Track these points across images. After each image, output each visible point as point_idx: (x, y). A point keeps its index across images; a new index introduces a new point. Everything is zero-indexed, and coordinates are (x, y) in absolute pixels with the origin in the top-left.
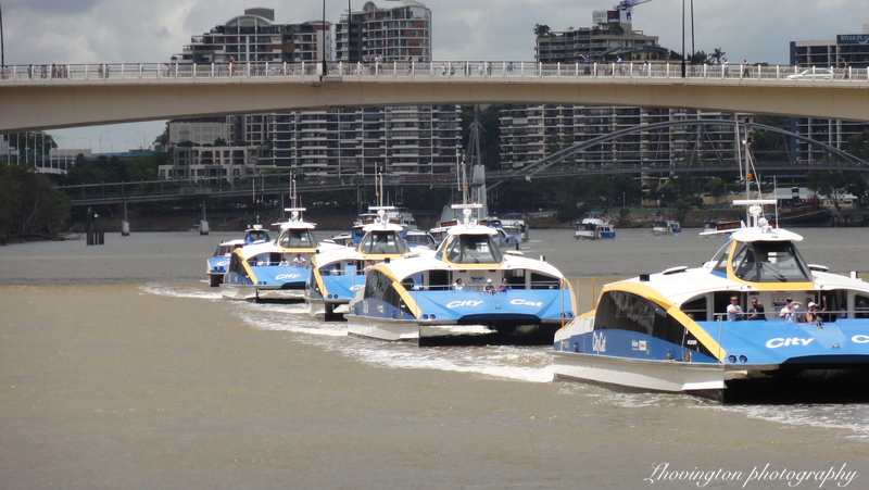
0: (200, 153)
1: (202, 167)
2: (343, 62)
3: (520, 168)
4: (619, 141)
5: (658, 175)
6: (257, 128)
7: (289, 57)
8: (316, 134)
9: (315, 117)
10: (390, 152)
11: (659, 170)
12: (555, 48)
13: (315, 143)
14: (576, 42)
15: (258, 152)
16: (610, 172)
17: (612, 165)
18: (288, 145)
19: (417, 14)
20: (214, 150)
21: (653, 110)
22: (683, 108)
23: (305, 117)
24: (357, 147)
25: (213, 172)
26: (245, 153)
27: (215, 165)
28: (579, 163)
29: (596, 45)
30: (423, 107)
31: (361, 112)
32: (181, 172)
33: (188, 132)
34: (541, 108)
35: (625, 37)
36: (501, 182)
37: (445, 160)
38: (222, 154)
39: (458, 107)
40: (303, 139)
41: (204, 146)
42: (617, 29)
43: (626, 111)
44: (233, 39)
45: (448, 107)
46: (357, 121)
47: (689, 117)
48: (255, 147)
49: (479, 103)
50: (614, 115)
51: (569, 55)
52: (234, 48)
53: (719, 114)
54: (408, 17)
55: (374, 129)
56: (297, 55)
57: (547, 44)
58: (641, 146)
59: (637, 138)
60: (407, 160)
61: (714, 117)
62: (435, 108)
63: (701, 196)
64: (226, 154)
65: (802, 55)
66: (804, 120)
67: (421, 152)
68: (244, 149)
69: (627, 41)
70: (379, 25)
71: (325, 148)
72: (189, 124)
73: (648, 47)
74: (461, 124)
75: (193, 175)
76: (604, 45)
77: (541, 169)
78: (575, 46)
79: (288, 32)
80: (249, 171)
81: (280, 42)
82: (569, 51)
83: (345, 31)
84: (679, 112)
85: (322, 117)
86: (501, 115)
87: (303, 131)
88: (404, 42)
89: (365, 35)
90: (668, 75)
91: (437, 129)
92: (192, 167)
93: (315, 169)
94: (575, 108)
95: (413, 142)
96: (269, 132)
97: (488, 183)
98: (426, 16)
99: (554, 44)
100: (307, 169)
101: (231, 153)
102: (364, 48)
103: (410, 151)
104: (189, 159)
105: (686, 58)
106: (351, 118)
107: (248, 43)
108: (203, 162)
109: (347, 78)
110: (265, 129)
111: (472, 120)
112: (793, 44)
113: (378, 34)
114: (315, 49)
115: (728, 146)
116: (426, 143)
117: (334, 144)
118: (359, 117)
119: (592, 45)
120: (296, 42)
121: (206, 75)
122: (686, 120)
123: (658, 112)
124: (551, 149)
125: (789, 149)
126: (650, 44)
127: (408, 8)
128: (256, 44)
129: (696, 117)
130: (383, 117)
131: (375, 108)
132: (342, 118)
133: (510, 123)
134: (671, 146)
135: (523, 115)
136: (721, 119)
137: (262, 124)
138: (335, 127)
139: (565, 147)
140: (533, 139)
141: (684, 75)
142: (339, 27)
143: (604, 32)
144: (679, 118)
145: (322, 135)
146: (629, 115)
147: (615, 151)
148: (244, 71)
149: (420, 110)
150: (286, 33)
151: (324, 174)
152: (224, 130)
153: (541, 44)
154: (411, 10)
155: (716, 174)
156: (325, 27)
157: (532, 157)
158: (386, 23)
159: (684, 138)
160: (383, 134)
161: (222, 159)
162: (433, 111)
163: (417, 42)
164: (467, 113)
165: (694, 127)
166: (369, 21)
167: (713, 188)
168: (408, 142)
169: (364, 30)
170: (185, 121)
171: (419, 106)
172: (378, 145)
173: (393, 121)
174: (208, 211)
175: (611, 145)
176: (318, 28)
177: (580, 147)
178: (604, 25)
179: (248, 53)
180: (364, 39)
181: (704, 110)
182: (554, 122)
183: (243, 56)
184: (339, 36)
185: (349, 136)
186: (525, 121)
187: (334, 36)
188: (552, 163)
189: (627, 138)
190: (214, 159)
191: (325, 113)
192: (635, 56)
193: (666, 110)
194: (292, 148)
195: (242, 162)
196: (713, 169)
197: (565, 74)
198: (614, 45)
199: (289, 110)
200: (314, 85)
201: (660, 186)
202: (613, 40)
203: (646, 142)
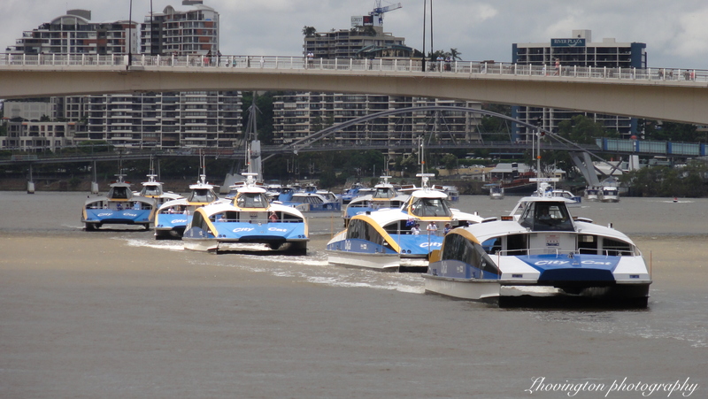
0: (29, 127)
1: (30, 138)
2: (145, 54)
3: (290, 143)
4: (371, 122)
5: (402, 151)
6: (76, 107)
7: (102, 50)
8: (123, 113)
9: (123, 99)
10: (183, 129)
11: (403, 147)
12: (320, 46)
13: (123, 121)
14: (337, 41)
15: (76, 127)
16: (363, 148)
17: (364, 143)
18: (100, 121)
19: (208, 16)
20: (39, 124)
21: (399, 98)
22: (424, 97)
23: (115, 99)
24: (157, 125)
25: (39, 143)
26: (65, 127)
27: (41, 137)
28: (338, 140)
29: (354, 44)
30: (211, 93)
31: (161, 96)
32: (13, 142)
33: (19, 110)
34: (307, 95)
35: (377, 38)
36: (273, 155)
37: (228, 136)
38: (46, 128)
39: (239, 92)
40: (113, 117)
41: (32, 121)
42: (370, 31)
43: (377, 98)
44: (57, 35)
45: (232, 93)
46: (157, 103)
47: (428, 104)
48: (73, 123)
49: (257, 90)
50: (367, 102)
51: (331, 52)
52: (58, 42)
53: (453, 102)
54: (200, 19)
55: (170, 110)
56: (109, 48)
57: (313, 42)
58: (389, 127)
59: (385, 120)
60: (197, 135)
61: (449, 104)
62: (220, 93)
63: (438, 169)
64: (50, 128)
65: (522, 55)
66: (523, 108)
67: (209, 129)
68: (64, 124)
69: (379, 41)
70: (176, 25)
71: (131, 124)
72: (19, 104)
73: (396, 46)
74: (242, 107)
75: (22, 144)
76: (360, 44)
77: (306, 144)
78: (336, 45)
79: (102, 29)
80: (69, 143)
81: (95, 38)
82: (331, 49)
83: (148, 29)
84: (420, 100)
85: (128, 99)
86: (275, 100)
87: (113, 110)
88: (196, 39)
89: (165, 33)
90: (410, 69)
91: (222, 110)
92: (22, 138)
93: (122, 142)
94: (335, 95)
95: (202, 121)
96: (85, 111)
97: (263, 155)
98: (215, 19)
99: (318, 42)
100: (115, 142)
101: (54, 127)
102: (164, 44)
103: (200, 128)
104: (20, 132)
105: (426, 55)
106: (152, 100)
107: (69, 38)
108: (31, 135)
109: (148, 68)
110: (82, 108)
111: (251, 104)
112: (514, 46)
113: (176, 32)
114: (124, 44)
115: (460, 128)
116: (212, 122)
117: (138, 121)
118: (159, 99)
119: (350, 44)
120: (109, 38)
121: (34, 63)
122: (426, 106)
123: (403, 100)
124: (315, 129)
125: (510, 131)
126: (398, 44)
127: (200, 11)
128: (76, 39)
129: (434, 104)
130: (178, 100)
131: (172, 93)
132: (145, 100)
133: (281, 107)
134: (413, 127)
135: (292, 100)
136: (454, 106)
137: (79, 105)
138: (138, 107)
139: (326, 127)
140: (300, 120)
141: (423, 70)
142: (144, 26)
143: (360, 34)
144: (420, 104)
145: (128, 114)
146: (380, 102)
147: (367, 131)
148: (65, 61)
149: (208, 95)
150: (101, 30)
151: (129, 146)
152: (48, 109)
153: (309, 42)
154: (203, 13)
155: (450, 151)
156: (132, 26)
157: (299, 134)
158: (182, 24)
159: (424, 121)
160: (178, 114)
161: (46, 132)
162: (219, 96)
163: (207, 40)
164: (247, 98)
165: (433, 112)
166: (168, 22)
167: (447, 162)
168: (198, 121)
169: (164, 29)
170: (17, 100)
171: (208, 91)
172: (174, 123)
173: (187, 103)
174: (34, 174)
175: (364, 126)
176: (127, 26)
177: (339, 127)
178: (360, 27)
179: (69, 46)
180: (164, 36)
181: (440, 99)
182: (318, 106)
183: (65, 48)
184: (143, 34)
185: (150, 115)
186: (294, 105)
187: (139, 34)
188: (315, 140)
189: (377, 120)
190: (40, 132)
191: (131, 96)
192: (385, 53)
193: (409, 98)
194: (104, 124)
195: (62, 135)
196: (447, 147)
197: (326, 67)
198: (368, 44)
199: (101, 93)
200: (122, 74)
201: (404, 160)
202: (367, 40)
203: (393, 124)
